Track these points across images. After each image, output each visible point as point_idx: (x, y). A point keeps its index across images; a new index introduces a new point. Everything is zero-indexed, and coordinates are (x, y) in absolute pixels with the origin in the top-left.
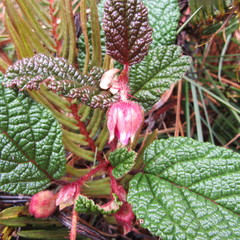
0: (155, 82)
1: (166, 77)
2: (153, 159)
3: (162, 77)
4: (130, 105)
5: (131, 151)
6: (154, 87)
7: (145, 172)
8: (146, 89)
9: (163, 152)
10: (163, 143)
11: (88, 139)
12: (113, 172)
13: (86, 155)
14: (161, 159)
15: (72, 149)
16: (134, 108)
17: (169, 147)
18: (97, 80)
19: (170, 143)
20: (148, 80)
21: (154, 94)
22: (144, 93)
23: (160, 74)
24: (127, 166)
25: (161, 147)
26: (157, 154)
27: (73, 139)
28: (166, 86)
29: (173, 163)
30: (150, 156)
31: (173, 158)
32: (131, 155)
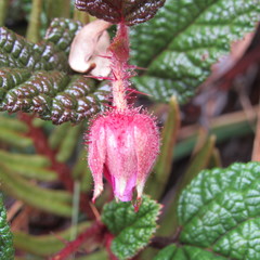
0: (196, 34)
1: (221, 23)
2: (198, 214)
3: (213, 23)
4: (130, 120)
5: (149, 201)
6: (196, 46)
7: (184, 243)
8: (178, 50)
9: (218, 198)
10: (218, 177)
11: (54, 166)
12: (113, 244)
13: (53, 203)
14: (215, 213)
15: (20, 193)
16: (139, 125)
17: (231, 188)
18: (63, 50)
19: (233, 178)
20: (183, 28)
21: (196, 63)
22: (176, 60)
23: (208, 16)
24: (141, 232)
25: (215, 187)
26: (207, 203)
27: (21, 169)
28: (222, 47)
29: (241, 221)
30: (191, 208)
31: (240, 210)
32: (150, 210)
